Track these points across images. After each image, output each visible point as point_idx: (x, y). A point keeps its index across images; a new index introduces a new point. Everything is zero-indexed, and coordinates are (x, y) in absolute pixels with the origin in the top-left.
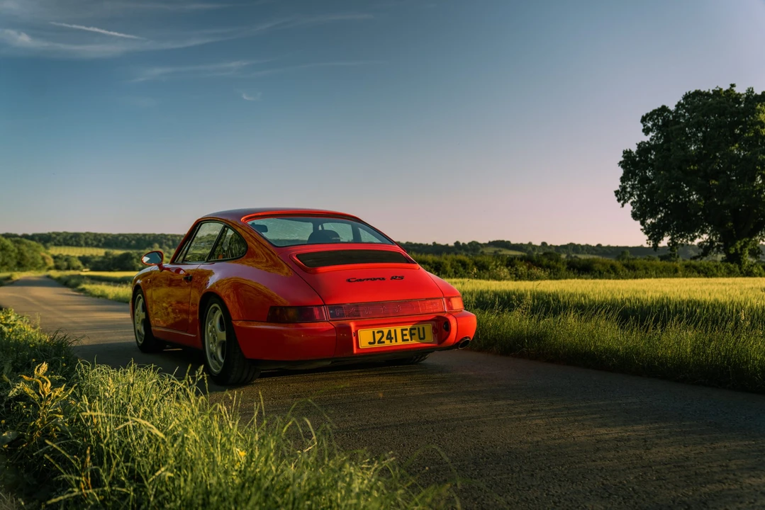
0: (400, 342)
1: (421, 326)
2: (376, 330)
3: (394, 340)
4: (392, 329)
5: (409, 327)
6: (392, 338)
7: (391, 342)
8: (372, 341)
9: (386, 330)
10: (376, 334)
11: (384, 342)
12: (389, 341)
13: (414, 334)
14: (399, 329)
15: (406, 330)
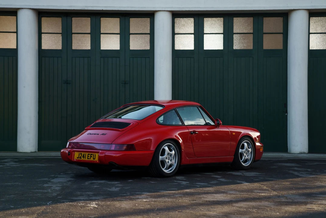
0: (86, 159)
1: (95, 154)
2: (80, 153)
3: (85, 158)
4: (85, 153)
5: (90, 153)
8: (78, 157)
9: (83, 154)
11: (81, 158)
13: (92, 157)
14: (87, 154)
15: (89, 154)
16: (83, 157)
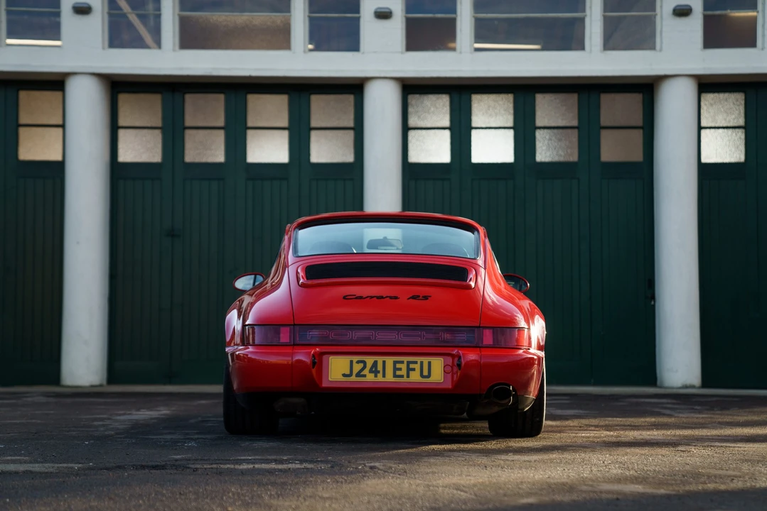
0: (390, 377)
1: (425, 360)
2: (355, 358)
4: (380, 359)
5: (406, 359)
6: (379, 372)
7: (376, 376)
8: (348, 372)
9: (370, 360)
10: (354, 364)
11: (365, 376)
12: (373, 375)
15: (402, 362)
16: (374, 370)
